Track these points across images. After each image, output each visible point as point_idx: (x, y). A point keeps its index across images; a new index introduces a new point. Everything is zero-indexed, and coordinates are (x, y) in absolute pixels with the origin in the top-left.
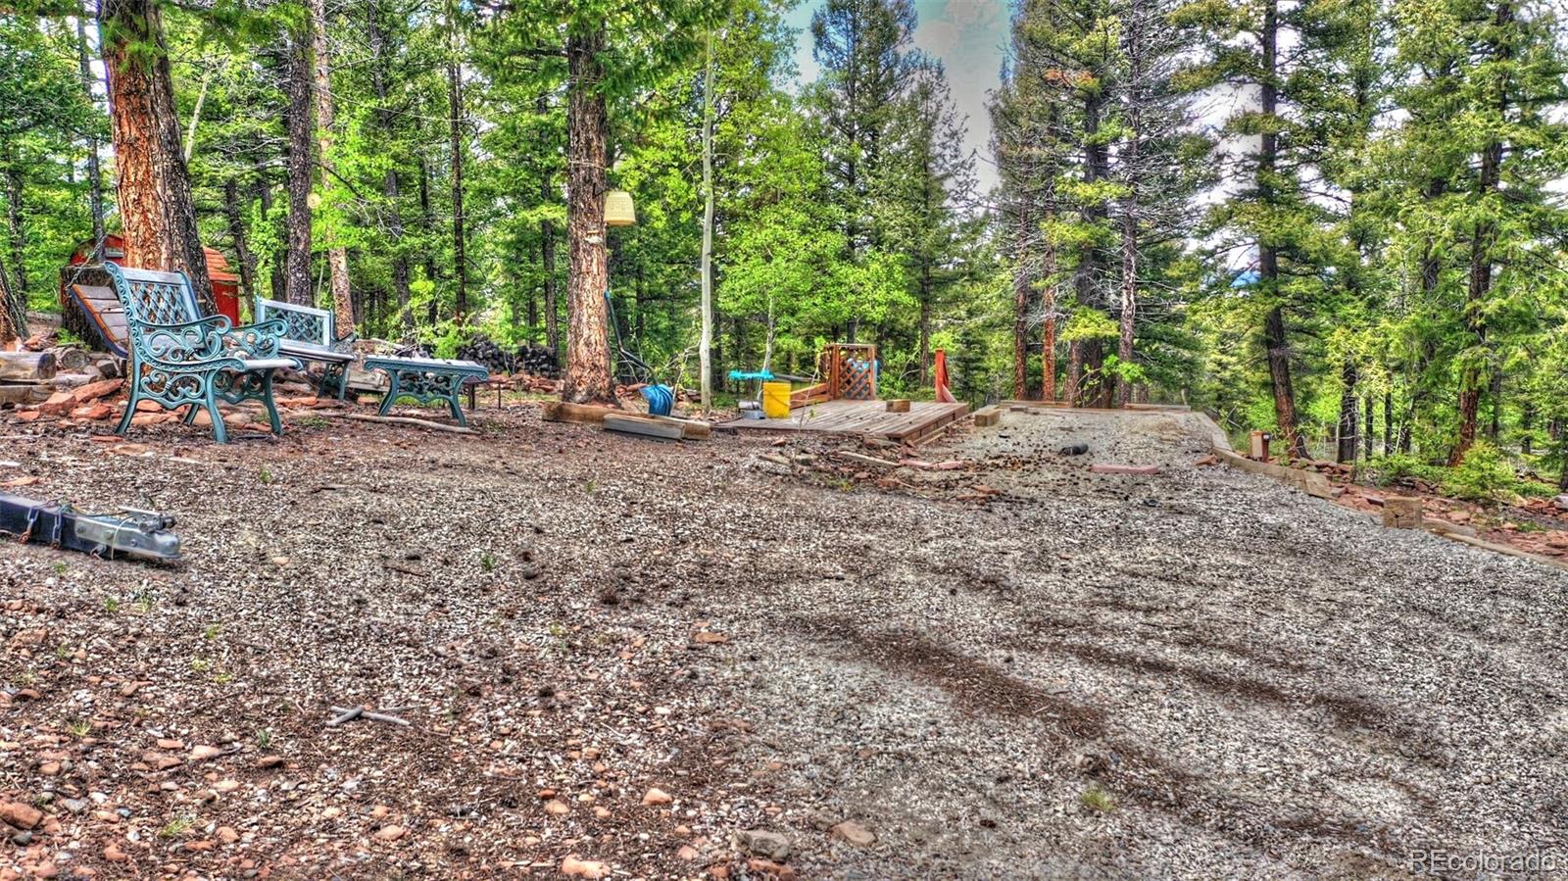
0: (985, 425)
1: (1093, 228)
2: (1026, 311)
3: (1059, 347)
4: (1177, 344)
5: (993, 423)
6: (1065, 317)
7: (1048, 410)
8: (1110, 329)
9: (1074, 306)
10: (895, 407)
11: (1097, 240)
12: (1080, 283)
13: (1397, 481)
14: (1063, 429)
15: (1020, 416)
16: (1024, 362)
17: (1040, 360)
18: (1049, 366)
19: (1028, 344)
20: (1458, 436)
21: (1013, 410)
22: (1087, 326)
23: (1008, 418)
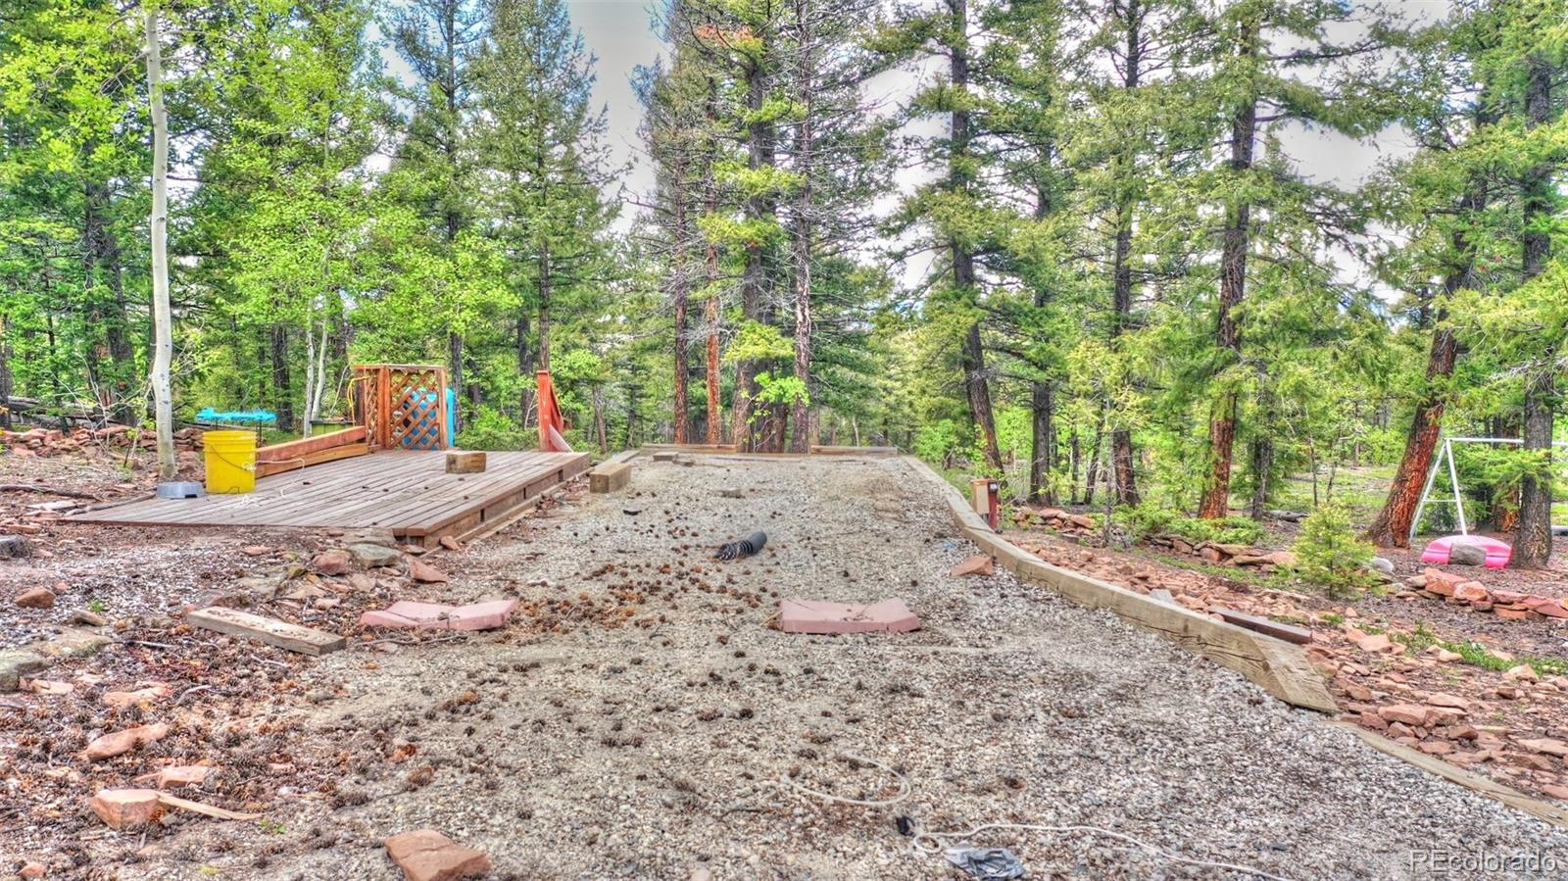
0: (606, 490)
1: (760, 225)
2: (685, 326)
3: (724, 371)
4: (853, 367)
5: (619, 487)
6: (729, 333)
7: (706, 458)
8: (784, 348)
9: (742, 321)
10: (459, 465)
11: (766, 238)
12: (748, 291)
13: (1149, 538)
14: (725, 494)
15: (667, 468)
16: (684, 389)
17: (704, 387)
18: (714, 394)
19: (690, 366)
20: (1214, 478)
21: (657, 459)
22: (755, 342)
23: (647, 474)
